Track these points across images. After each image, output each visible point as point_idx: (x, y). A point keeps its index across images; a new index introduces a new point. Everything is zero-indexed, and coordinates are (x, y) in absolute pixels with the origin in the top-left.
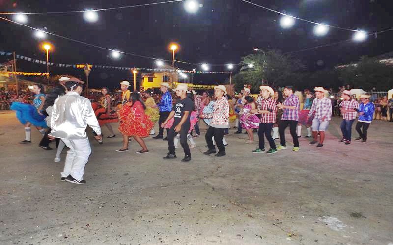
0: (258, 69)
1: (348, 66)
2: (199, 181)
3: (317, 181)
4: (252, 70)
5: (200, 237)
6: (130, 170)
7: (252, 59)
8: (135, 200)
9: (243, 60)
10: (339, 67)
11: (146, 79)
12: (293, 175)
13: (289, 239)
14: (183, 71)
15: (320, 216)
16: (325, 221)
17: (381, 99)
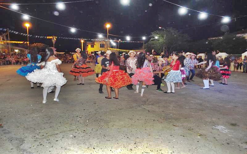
0: (161, 40)
1: (217, 38)
2: (139, 107)
3: (207, 107)
4: (158, 41)
5: (150, 136)
6: (96, 101)
7: (157, 34)
8: (106, 117)
9: (152, 34)
10: (211, 39)
11: (90, 46)
12: (193, 103)
13: (199, 137)
14: (114, 41)
15: (214, 125)
16: (217, 128)
17: (238, 59)
